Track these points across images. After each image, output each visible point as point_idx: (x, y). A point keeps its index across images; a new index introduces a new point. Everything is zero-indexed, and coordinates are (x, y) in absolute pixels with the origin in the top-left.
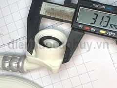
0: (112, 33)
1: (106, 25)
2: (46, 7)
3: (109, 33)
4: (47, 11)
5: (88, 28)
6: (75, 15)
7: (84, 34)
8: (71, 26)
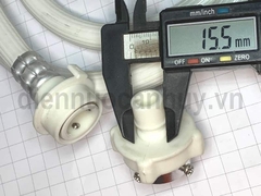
0: (244, 57)
1: (227, 45)
2: (132, 42)
3: (239, 57)
4: (137, 49)
5: (196, 61)
6: (163, 44)
7: (191, 73)
8: (163, 67)
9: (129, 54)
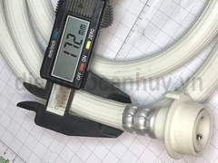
0: (91, 33)
2: (54, 106)
3: (91, 36)
4: (60, 105)
5: (82, 65)
7: (90, 71)
9: (61, 112)
